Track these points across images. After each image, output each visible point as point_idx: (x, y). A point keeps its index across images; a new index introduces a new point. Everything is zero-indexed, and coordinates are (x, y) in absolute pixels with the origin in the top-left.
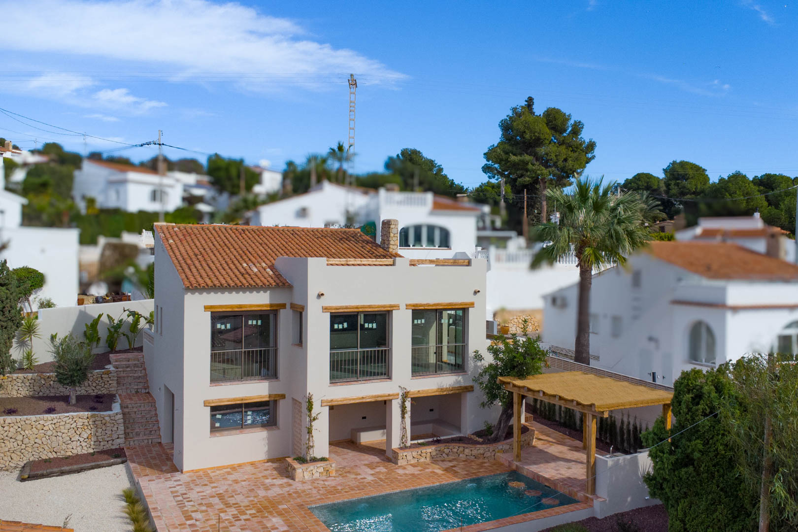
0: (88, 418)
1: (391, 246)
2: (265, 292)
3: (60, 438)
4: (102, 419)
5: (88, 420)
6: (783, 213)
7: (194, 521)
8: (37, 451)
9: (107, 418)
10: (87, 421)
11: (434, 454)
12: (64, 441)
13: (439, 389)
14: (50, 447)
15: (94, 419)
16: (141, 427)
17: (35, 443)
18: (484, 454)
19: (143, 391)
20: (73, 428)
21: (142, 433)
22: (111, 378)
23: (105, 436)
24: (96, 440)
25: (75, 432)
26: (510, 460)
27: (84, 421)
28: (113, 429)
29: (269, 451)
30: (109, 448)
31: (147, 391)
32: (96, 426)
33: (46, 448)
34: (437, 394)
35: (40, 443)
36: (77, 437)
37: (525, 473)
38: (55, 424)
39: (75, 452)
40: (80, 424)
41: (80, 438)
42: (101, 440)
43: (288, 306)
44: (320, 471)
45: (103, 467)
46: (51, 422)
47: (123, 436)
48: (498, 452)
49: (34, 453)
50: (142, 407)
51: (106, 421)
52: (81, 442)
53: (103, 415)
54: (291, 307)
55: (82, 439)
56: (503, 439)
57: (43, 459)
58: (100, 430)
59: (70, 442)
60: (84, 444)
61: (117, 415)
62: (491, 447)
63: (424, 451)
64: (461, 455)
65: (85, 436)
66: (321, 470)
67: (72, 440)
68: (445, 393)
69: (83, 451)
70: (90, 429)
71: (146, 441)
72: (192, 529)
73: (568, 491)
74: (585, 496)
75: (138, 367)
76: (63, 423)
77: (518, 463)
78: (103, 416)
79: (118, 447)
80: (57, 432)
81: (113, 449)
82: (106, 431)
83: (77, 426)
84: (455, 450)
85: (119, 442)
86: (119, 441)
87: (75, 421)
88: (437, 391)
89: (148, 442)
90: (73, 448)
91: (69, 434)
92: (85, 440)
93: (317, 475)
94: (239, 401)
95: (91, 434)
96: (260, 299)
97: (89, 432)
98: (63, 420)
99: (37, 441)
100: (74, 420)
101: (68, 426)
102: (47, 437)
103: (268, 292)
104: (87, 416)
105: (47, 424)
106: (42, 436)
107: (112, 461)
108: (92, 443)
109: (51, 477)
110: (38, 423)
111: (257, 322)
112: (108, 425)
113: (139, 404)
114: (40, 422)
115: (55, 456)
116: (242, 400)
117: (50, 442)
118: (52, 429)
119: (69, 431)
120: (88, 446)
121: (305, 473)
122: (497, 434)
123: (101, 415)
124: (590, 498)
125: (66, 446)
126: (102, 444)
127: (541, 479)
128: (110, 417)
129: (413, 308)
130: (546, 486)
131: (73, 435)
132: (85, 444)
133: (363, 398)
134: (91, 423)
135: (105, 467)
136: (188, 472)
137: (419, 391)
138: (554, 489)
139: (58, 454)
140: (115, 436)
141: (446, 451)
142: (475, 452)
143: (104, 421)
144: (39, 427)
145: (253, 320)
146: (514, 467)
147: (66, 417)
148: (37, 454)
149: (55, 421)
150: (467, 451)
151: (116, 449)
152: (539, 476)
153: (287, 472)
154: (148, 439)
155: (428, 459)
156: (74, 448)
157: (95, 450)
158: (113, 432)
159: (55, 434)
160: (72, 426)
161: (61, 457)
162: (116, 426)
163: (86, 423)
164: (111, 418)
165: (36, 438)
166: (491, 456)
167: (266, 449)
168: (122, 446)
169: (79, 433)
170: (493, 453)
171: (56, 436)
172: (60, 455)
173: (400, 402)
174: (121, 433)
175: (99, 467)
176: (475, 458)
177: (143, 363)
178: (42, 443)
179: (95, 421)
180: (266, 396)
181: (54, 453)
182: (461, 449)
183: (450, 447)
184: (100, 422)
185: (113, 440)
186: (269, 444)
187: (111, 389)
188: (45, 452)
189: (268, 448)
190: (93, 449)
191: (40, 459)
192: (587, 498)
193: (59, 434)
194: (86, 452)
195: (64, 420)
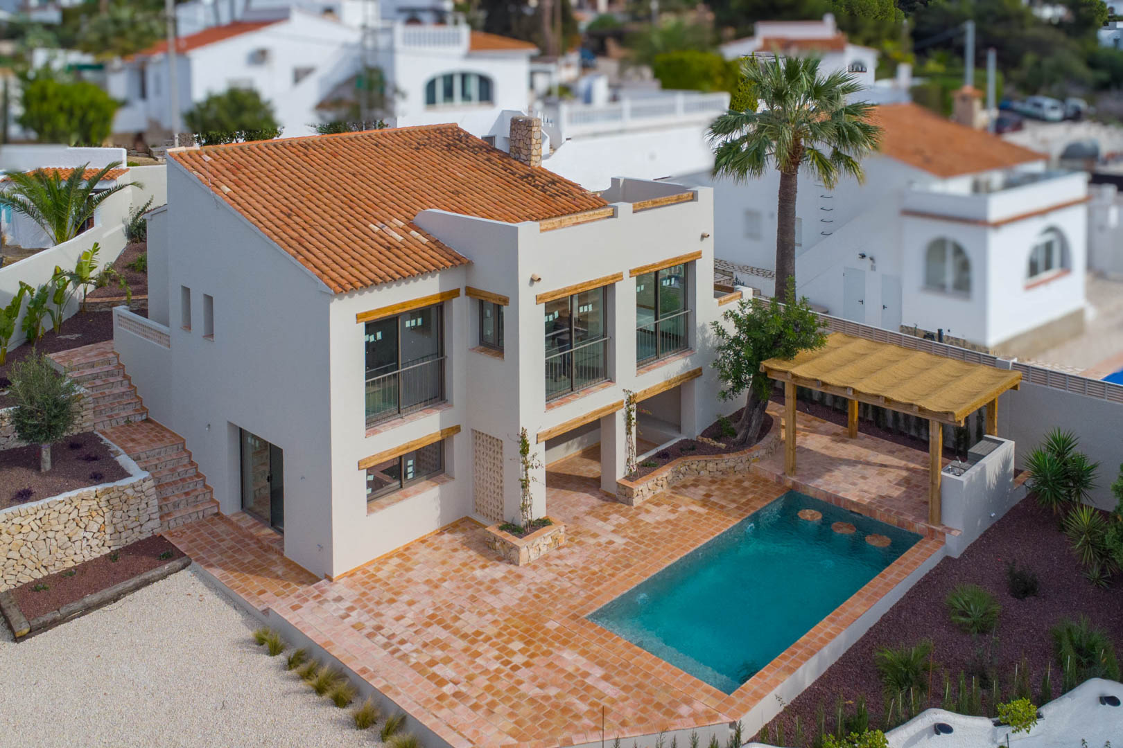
0: (96, 497)
1: (533, 158)
2: (433, 276)
3: (53, 541)
4: (121, 494)
5: (98, 499)
6: (843, 9)
7: (451, 685)
8: (12, 573)
9: (130, 492)
10: (95, 502)
11: (670, 478)
12: (60, 545)
13: (666, 382)
14: (36, 561)
15: (107, 497)
16: (176, 492)
17: (8, 559)
18: (734, 467)
19: (139, 418)
20: (74, 519)
21: (183, 502)
22: (84, 407)
23: (129, 522)
24: (113, 531)
25: (77, 525)
26: (779, 474)
27: (91, 503)
28: (140, 507)
29: (441, 516)
30: (136, 540)
31: (144, 417)
32: (111, 507)
33: (29, 564)
34: (664, 389)
35: (17, 556)
36: (82, 533)
37: (811, 494)
38: (40, 519)
39: (79, 559)
40: (84, 511)
41: (86, 534)
42: (122, 529)
43: (462, 292)
44: (547, 543)
45: (153, 582)
46: (34, 517)
47: (157, 516)
48: (754, 462)
49: (6, 577)
50: (163, 454)
51: (128, 496)
52: (88, 540)
53: (122, 486)
54: (467, 294)
55: (89, 535)
56: (755, 441)
57: (25, 585)
58: (119, 514)
59: (70, 543)
60: (94, 543)
61: (144, 482)
62: (744, 456)
63: (660, 477)
64: (702, 472)
65: (95, 528)
66: (549, 540)
67: (73, 540)
68: (673, 386)
69: (93, 554)
70: (102, 514)
71: (194, 516)
72: (468, 705)
73: (896, 521)
74: (928, 528)
75: (112, 375)
76: (56, 514)
77: (795, 479)
78: (122, 489)
79: (150, 535)
80: (46, 532)
81: (143, 540)
82: (130, 513)
83: (80, 515)
84: (694, 467)
85: (152, 527)
86: (151, 525)
87: (76, 507)
88: (665, 386)
89: (198, 517)
90: (75, 554)
91: (67, 531)
92: (95, 536)
93: (544, 550)
94: (403, 450)
95: (104, 523)
96: (426, 289)
97: (101, 520)
98: (55, 509)
99: (10, 555)
100: (74, 505)
101: (64, 518)
102: (29, 545)
103: (438, 275)
104: (94, 495)
105: (28, 521)
106: (21, 544)
107: (166, 567)
108: (108, 537)
109: (68, 621)
110: (10, 523)
111: (416, 322)
112: (132, 501)
113: (157, 451)
114: (14, 521)
115: (46, 573)
116: (408, 448)
117: (35, 553)
118: (36, 528)
119: (67, 525)
120: (101, 544)
121: (531, 550)
122: (746, 435)
123: (118, 487)
124: (938, 532)
125: (62, 552)
126: (124, 535)
127: (842, 503)
128: (134, 487)
129: (638, 274)
130: (852, 512)
131: (75, 531)
132: (96, 541)
133: (584, 418)
134: (103, 504)
135: (157, 580)
136: (340, 577)
137: (645, 391)
138: (868, 516)
139: (51, 568)
140: (144, 518)
141: (683, 469)
142: (722, 466)
143: (124, 498)
144: (13, 529)
145: (411, 319)
146: (789, 484)
147: (60, 502)
148: (13, 577)
149: (40, 514)
150: (711, 466)
151: (148, 539)
152: (838, 499)
153: (492, 550)
154: (197, 512)
155: (665, 487)
156: (78, 552)
157: (112, 548)
158: (141, 512)
159: (43, 536)
160: (72, 516)
161: (56, 572)
162: (144, 502)
163: (96, 507)
164: (137, 489)
165: (10, 550)
166: (744, 469)
167: (438, 512)
168: (158, 531)
169: (83, 526)
170: (747, 464)
171: (44, 540)
172: (53, 571)
173: (625, 413)
174: (154, 511)
175: (147, 583)
176: (723, 474)
177: (120, 367)
178: (21, 556)
179: (108, 501)
180: (437, 433)
181: (42, 569)
182: (702, 464)
183: (687, 464)
184: (118, 500)
185: (141, 525)
186: (441, 505)
187: (84, 425)
188: (27, 571)
189: (441, 510)
190: (110, 547)
191: (19, 585)
192: (933, 531)
193: (50, 534)
194: (98, 556)
195: (57, 508)
